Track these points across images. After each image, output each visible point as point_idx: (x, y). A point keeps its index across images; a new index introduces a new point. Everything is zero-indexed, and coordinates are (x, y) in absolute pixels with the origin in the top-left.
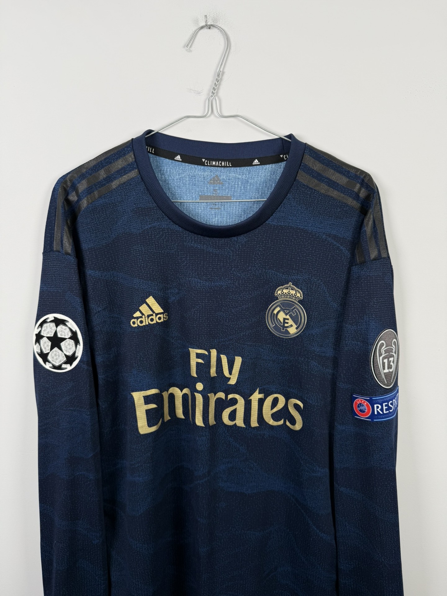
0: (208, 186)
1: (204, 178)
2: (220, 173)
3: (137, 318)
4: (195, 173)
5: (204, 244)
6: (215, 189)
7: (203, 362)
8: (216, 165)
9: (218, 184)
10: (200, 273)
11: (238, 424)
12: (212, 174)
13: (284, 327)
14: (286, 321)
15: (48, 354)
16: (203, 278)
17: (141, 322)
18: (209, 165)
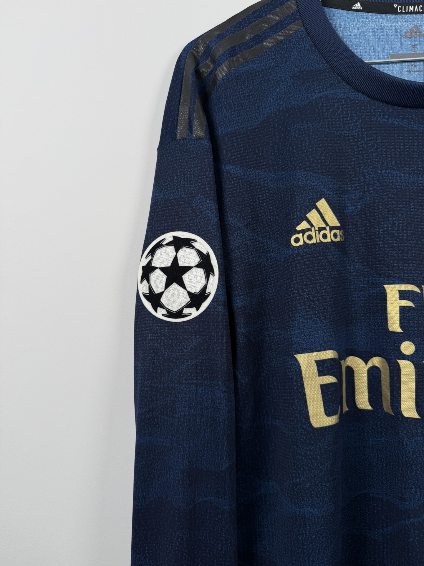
0: (403, 41)
1: (396, 30)
2: (420, 23)
3: (303, 232)
4: (382, 25)
5: (403, 119)
6: (413, 43)
7: (412, 305)
8: (415, 11)
9: (418, 38)
10: (399, 162)
12: (408, 24)
15: (162, 293)
16: (405, 169)
17: (310, 237)
18: (403, 11)
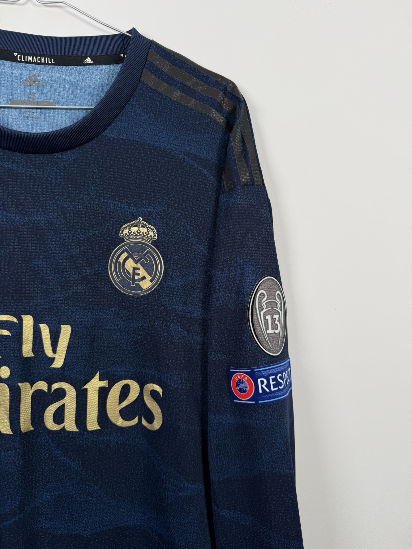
0: (22, 88)
1: (16, 77)
2: (39, 72)
4: (4, 71)
5: (13, 162)
6: (32, 92)
7: (9, 334)
8: (34, 61)
9: (36, 86)
10: (6, 202)
11: (68, 428)
12: (28, 72)
13: (134, 280)
14: (137, 271)
16: (12, 210)
18: (23, 60)
